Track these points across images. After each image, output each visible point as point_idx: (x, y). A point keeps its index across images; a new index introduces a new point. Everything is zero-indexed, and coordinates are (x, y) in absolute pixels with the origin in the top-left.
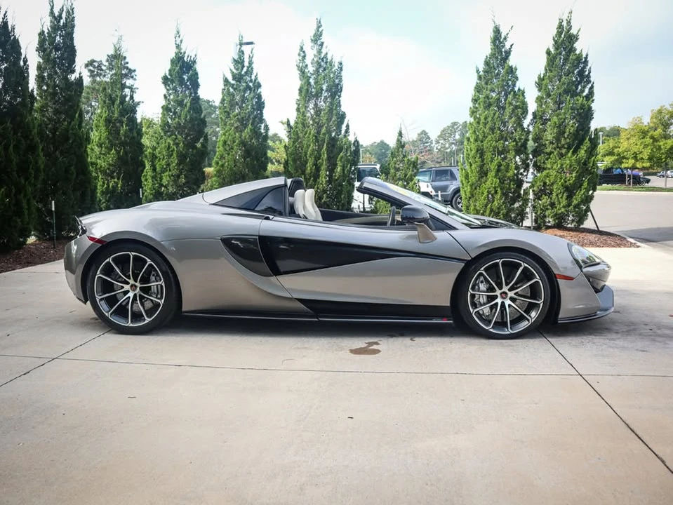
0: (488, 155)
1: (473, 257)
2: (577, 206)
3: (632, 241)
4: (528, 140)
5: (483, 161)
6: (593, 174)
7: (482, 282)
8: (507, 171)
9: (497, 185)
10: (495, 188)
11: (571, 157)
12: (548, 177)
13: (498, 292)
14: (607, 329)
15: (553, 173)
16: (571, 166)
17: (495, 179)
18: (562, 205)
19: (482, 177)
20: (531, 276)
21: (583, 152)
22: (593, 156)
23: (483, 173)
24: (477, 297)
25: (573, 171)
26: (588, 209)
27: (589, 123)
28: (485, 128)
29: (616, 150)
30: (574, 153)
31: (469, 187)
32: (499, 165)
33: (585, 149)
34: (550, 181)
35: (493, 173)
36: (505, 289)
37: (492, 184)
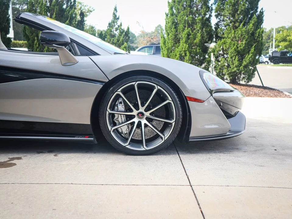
0: (181, 26)
1: (110, 79)
2: (246, 67)
3: (287, 94)
4: (211, 16)
5: (177, 31)
6: (258, 42)
7: (121, 103)
8: (195, 39)
9: (186, 49)
10: (185, 51)
11: (242, 28)
12: (225, 44)
13: (135, 112)
14: (238, 149)
15: (229, 41)
16: (241, 36)
17: (185, 45)
18: (235, 65)
19: (176, 43)
20: (164, 98)
21: (251, 25)
22: (259, 28)
23: (177, 41)
24: (116, 116)
25: (243, 39)
26: (255, 69)
27: (257, 4)
28: (179, 5)
29: (288, 38)
30: (244, 25)
31: (166, 51)
32: (189, 35)
33: (253, 22)
34: (226, 47)
35: (184, 40)
36: (142, 109)
37: (182, 48)
